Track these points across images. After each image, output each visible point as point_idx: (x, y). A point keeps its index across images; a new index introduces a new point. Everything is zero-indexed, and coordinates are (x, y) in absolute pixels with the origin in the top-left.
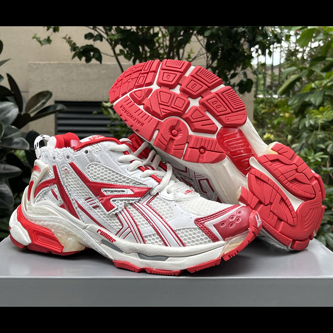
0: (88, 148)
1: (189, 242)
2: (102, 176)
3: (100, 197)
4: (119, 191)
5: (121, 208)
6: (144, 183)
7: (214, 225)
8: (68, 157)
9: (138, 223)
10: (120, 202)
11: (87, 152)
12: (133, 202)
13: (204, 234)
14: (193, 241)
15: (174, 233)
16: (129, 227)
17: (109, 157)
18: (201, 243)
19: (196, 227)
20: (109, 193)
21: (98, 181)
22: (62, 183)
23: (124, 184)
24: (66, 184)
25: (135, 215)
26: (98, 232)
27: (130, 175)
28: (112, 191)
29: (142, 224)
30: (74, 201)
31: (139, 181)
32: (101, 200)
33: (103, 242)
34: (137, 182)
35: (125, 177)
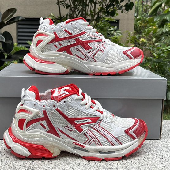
0: (65, 100)
1: (123, 142)
2: (75, 114)
3: (74, 125)
4: (84, 121)
5: (86, 130)
6: (95, 115)
7: (133, 132)
8: (54, 106)
9: (97, 136)
10: (86, 127)
11: (64, 102)
12: (92, 125)
13: (129, 137)
14: (125, 142)
15: (116, 139)
16: (92, 139)
17: (76, 103)
18: (129, 142)
19: (126, 134)
20: (79, 123)
21: (73, 117)
22: (50, 120)
23: (85, 117)
24: (52, 120)
25: (94, 132)
26: (73, 143)
27: (88, 112)
28: (80, 122)
29: (99, 137)
30: (57, 129)
31: (93, 114)
32: (75, 127)
33: (75, 148)
34: (92, 115)
35: (85, 113)
